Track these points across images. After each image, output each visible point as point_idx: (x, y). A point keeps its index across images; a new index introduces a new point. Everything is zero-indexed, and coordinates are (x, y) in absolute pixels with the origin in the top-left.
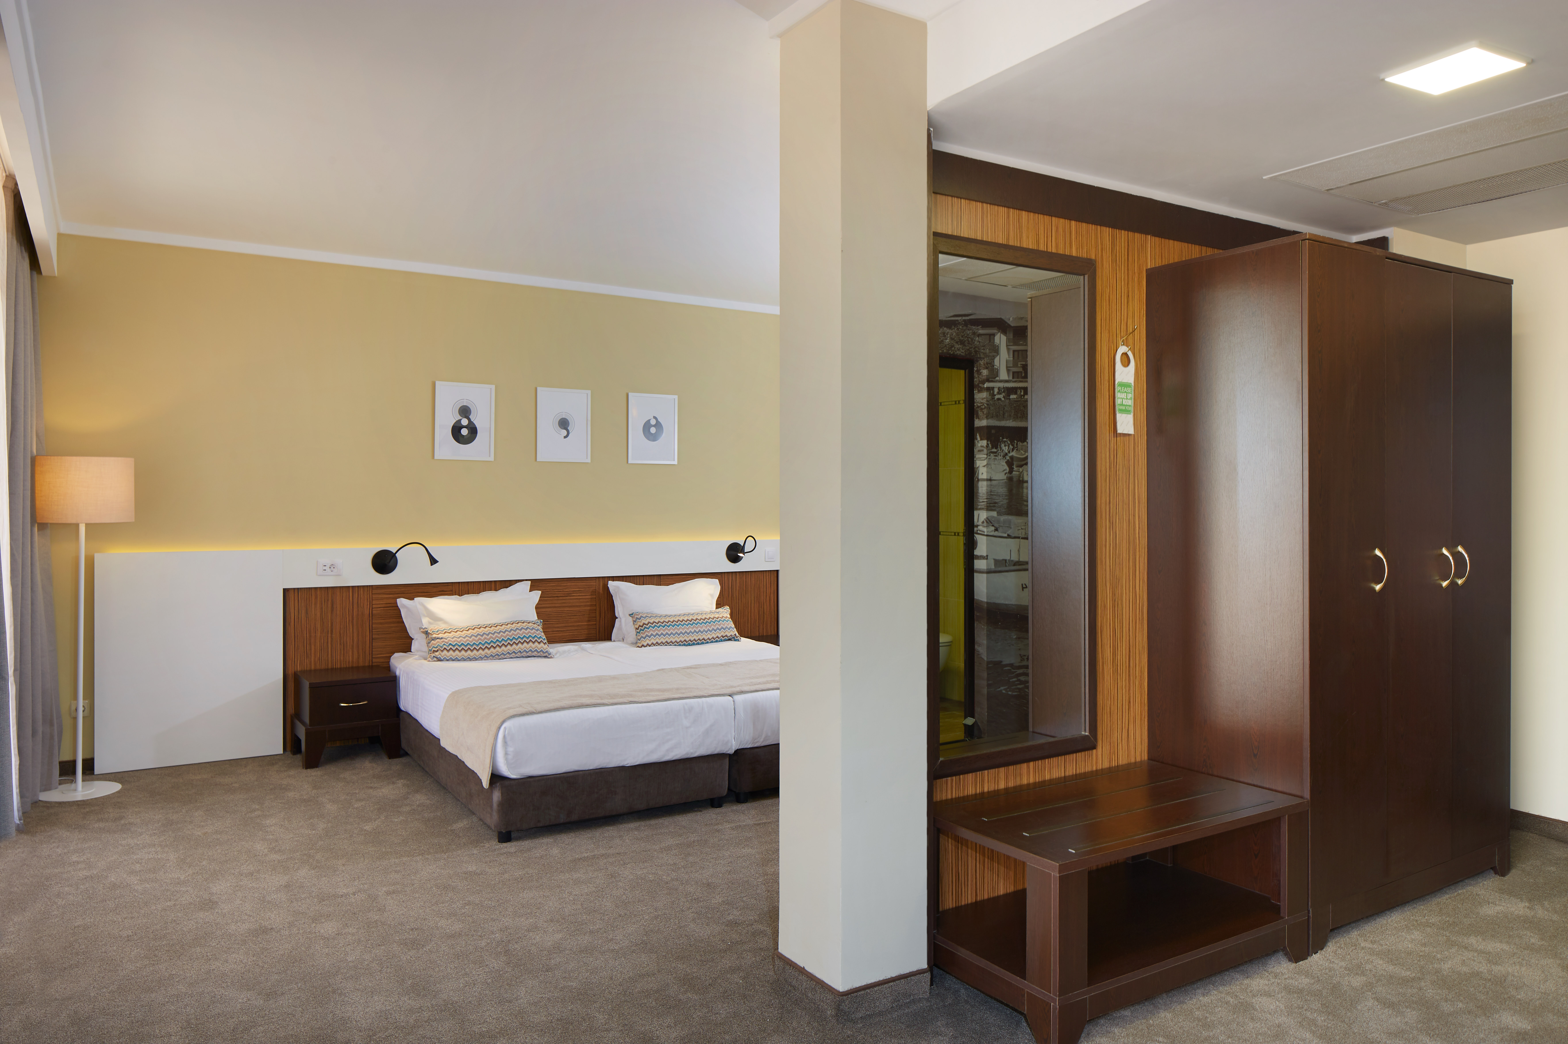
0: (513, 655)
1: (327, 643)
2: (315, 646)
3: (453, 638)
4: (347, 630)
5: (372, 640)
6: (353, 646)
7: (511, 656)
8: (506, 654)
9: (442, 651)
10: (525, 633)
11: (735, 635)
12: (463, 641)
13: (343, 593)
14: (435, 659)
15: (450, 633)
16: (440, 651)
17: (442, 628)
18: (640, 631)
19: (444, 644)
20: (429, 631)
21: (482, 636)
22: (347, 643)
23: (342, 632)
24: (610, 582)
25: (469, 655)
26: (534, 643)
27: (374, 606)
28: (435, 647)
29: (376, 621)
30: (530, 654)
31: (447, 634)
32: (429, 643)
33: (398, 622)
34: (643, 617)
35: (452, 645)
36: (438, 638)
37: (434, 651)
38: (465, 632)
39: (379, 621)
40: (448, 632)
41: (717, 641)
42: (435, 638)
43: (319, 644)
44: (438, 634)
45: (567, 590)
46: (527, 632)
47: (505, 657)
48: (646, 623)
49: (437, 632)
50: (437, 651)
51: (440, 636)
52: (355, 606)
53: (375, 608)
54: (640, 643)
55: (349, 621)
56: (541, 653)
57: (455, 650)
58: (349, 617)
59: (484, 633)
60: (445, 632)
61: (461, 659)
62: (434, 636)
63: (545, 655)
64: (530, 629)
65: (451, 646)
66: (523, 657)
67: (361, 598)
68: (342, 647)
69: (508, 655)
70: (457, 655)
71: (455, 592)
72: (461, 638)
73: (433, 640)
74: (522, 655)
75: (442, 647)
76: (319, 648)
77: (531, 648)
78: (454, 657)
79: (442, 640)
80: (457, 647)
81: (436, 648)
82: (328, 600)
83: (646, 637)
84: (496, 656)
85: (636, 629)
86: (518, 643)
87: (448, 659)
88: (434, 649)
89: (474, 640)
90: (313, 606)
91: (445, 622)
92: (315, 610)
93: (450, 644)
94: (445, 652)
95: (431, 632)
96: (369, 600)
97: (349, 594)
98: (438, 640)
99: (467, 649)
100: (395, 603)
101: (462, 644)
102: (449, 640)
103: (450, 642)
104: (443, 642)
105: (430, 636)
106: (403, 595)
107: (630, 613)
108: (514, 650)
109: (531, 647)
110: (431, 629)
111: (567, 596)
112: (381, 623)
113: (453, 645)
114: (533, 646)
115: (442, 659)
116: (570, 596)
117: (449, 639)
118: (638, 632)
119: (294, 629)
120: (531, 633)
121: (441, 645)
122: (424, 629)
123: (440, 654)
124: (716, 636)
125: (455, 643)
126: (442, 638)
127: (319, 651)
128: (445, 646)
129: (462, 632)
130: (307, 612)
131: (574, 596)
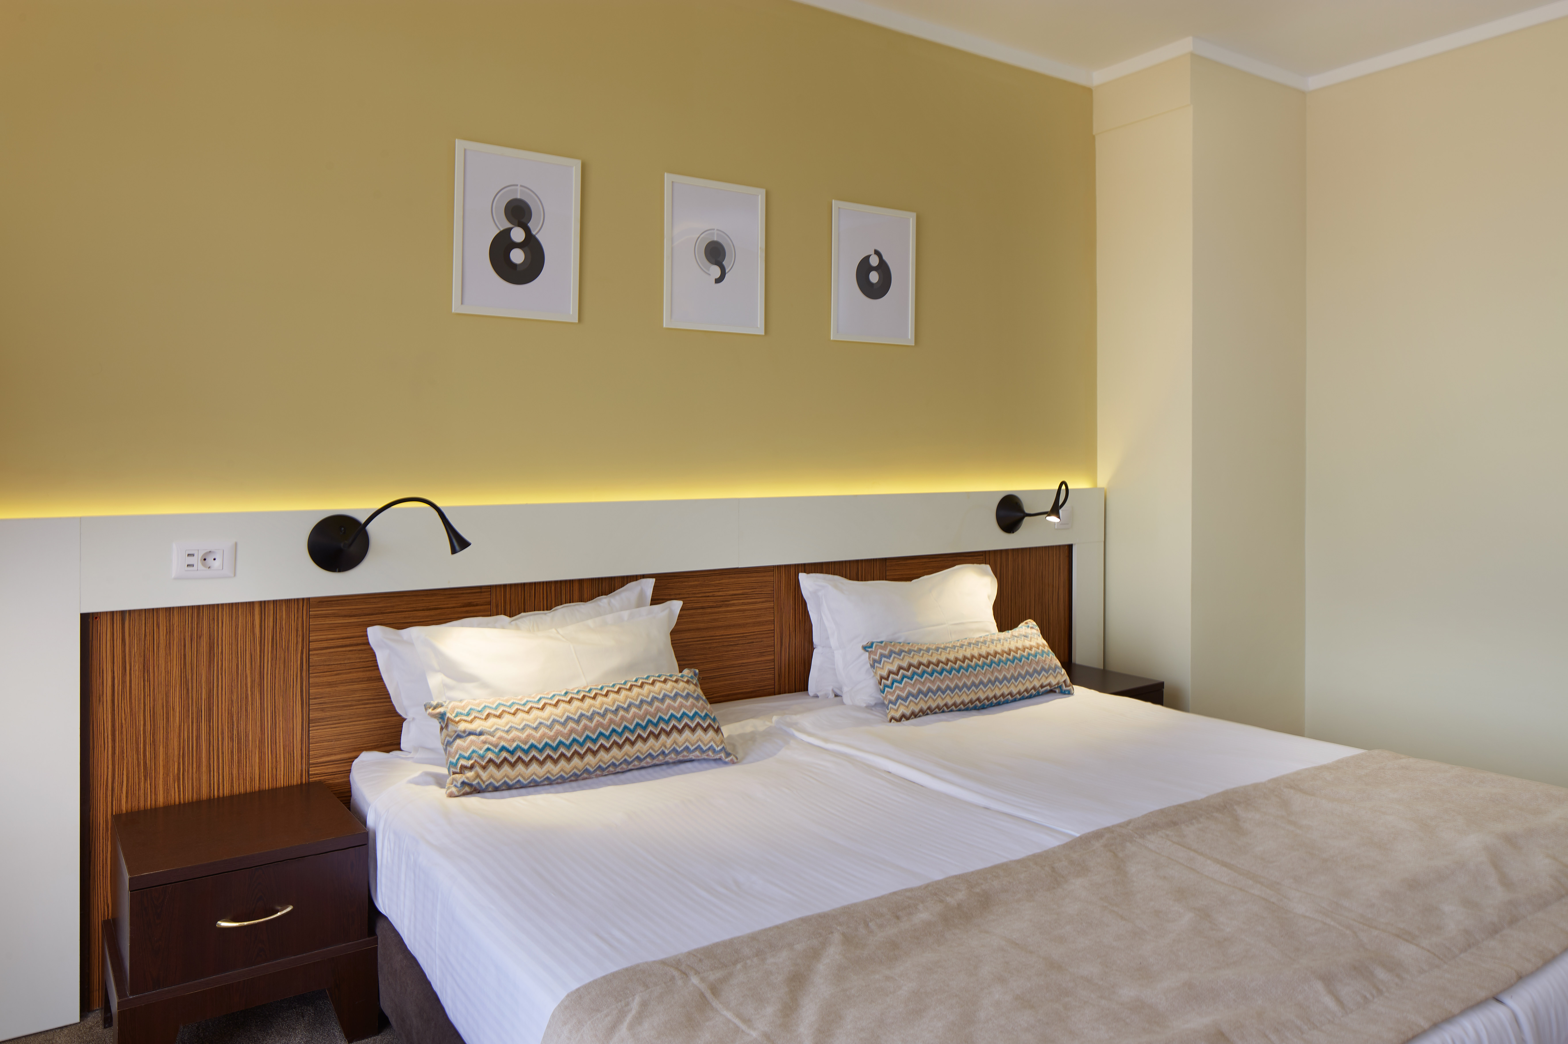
0: (647, 763)
1: (198, 737)
2: (166, 747)
3: (508, 732)
4: (246, 705)
5: (309, 722)
6: (262, 741)
7: (643, 764)
8: (632, 762)
9: (484, 768)
10: (674, 709)
11: (1065, 682)
12: (534, 738)
13: (237, 618)
14: (467, 789)
15: (499, 717)
16: (478, 769)
17: (479, 704)
18: (893, 684)
19: (488, 749)
20: (448, 715)
21: (578, 722)
22: (247, 736)
23: (234, 710)
24: (802, 576)
25: (549, 772)
26: (693, 730)
27: (313, 645)
28: (464, 758)
29: (317, 680)
30: (684, 756)
31: (492, 720)
32: (449, 744)
33: (370, 679)
34: (895, 653)
35: (508, 751)
36: (471, 733)
37: (464, 768)
38: (535, 713)
39: (325, 679)
40: (495, 716)
41: (1030, 697)
42: (464, 732)
43: (176, 744)
44: (471, 722)
45: (720, 594)
46: (676, 705)
47: (630, 767)
48: (905, 665)
49: (468, 714)
50: (471, 767)
51: (477, 726)
52: (268, 647)
53: (315, 649)
54: (897, 710)
55: (253, 682)
56: (710, 753)
57: (516, 762)
58: (251, 673)
59: (582, 715)
60: (488, 715)
61: (530, 782)
62: (462, 726)
63: (718, 757)
64: (682, 696)
65: (504, 754)
66: (667, 763)
67: (281, 628)
68: (235, 745)
69: (636, 763)
70: (520, 774)
71: (497, 606)
72: (529, 731)
73: (459, 736)
74: (667, 759)
75: (482, 757)
76: (176, 753)
77: (687, 744)
78: (512, 780)
79: (482, 738)
80: (519, 754)
81: (469, 758)
82: (199, 637)
83: (907, 698)
84: (611, 769)
85: (882, 678)
86: (659, 734)
87: (497, 785)
88: (463, 762)
89: (558, 733)
90: (162, 652)
91: (484, 685)
92: (166, 662)
93: (503, 749)
94: (492, 769)
95: (452, 717)
96: (300, 633)
97: (254, 620)
98: (472, 737)
99: (545, 759)
100: (362, 636)
101: (533, 746)
102: (501, 738)
103: (503, 743)
104: (485, 742)
105: (451, 727)
106: (381, 617)
107: (865, 643)
108: (651, 751)
109: (687, 740)
110: (453, 709)
111: (720, 606)
112: (330, 684)
113: (511, 749)
114: (694, 737)
115: (484, 786)
116: (727, 606)
117: (499, 734)
118: (886, 686)
119: (113, 710)
120: (686, 707)
121: (481, 752)
122: (435, 708)
123: (478, 776)
124: (1032, 686)
125: (515, 745)
126: (481, 734)
127: (176, 759)
128: (490, 755)
129: (528, 712)
130: (145, 669)
131: (734, 605)
